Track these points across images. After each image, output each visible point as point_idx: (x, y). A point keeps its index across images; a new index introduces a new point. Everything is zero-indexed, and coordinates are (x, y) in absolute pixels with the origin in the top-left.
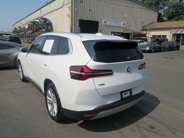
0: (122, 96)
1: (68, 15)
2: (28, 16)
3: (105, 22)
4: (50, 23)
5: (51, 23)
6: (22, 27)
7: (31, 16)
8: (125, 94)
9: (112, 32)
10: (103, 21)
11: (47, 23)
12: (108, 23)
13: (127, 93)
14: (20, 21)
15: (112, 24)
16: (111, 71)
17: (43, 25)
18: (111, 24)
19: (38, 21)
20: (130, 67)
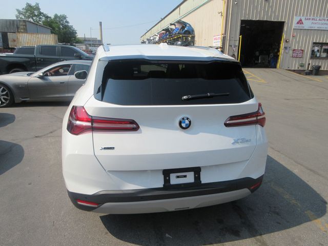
0: (167, 181)
1: (221, 12)
2: (162, 20)
3: (300, 22)
4: (190, 31)
5: (193, 31)
6: (152, 38)
7: (165, 19)
8: (178, 177)
9: (314, 43)
10: (296, 19)
11: (186, 31)
12: (307, 24)
13: (185, 176)
14: (151, 29)
15: (316, 27)
16: (133, 122)
17: (179, 33)
18: (314, 25)
19: (173, 27)
20: (188, 119)
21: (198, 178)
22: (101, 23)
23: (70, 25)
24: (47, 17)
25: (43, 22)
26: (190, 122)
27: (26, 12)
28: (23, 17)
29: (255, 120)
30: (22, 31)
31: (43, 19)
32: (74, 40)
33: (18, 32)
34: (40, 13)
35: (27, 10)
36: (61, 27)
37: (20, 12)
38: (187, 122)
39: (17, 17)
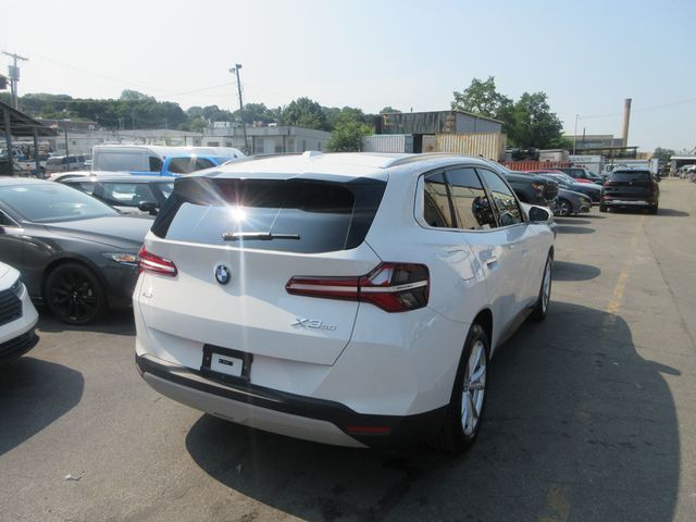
0: (207, 362)
8: (222, 361)
13: (231, 364)
16: (171, 263)
20: (225, 268)
21: (246, 371)
22: (629, 102)
23: (550, 112)
24: (505, 101)
25: (498, 111)
26: (228, 274)
27: (470, 96)
28: (463, 106)
29: (353, 293)
30: (448, 130)
31: (498, 104)
32: (556, 141)
33: (441, 133)
34: (495, 96)
35: (471, 92)
36: (532, 117)
37: (458, 97)
38: (224, 273)
39: (453, 106)
